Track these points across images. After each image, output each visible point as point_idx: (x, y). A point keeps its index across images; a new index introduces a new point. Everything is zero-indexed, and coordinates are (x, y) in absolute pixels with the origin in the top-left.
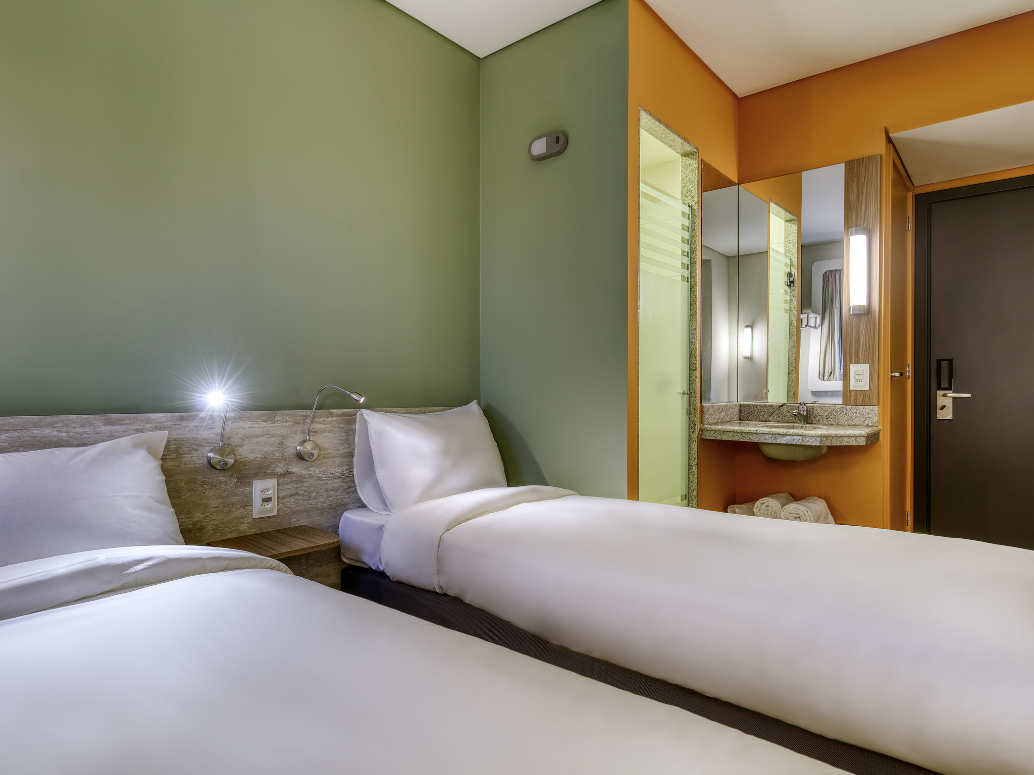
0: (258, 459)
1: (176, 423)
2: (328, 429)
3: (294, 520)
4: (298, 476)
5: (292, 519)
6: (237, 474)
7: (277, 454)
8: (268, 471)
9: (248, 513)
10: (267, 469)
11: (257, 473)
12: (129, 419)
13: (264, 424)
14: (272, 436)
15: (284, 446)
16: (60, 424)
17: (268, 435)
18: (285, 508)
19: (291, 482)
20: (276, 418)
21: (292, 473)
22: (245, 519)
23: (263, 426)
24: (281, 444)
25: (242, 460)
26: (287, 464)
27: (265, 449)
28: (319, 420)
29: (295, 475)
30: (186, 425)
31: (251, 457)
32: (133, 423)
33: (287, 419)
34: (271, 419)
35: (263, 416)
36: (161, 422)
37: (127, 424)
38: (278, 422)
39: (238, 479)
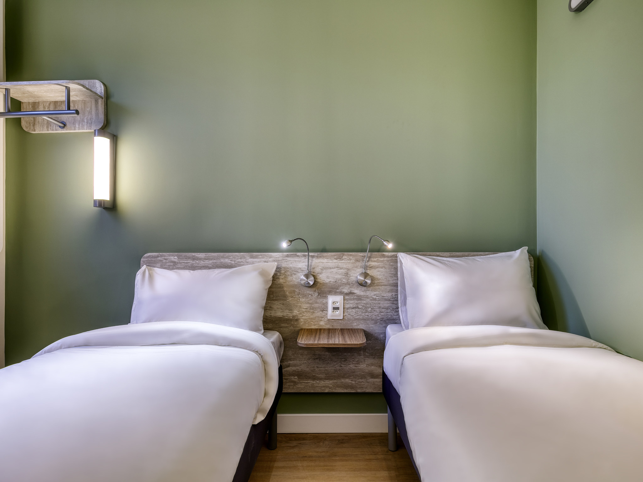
0: (331, 282)
1: (284, 258)
2: (380, 266)
3: (355, 324)
4: (358, 296)
5: (354, 323)
6: (318, 291)
7: (344, 280)
8: (338, 291)
9: (325, 315)
10: (337, 289)
11: (331, 291)
12: (261, 255)
13: (335, 261)
14: (341, 268)
15: (349, 275)
16: (232, 257)
17: (338, 268)
18: (349, 316)
19: (354, 299)
20: (343, 257)
21: (354, 293)
22: (323, 319)
23: (335, 262)
24: (347, 274)
25: (321, 282)
26: (351, 287)
27: (336, 277)
28: (374, 259)
29: (356, 295)
30: (289, 259)
31: (327, 281)
32: (263, 258)
33: (351, 258)
34: (340, 258)
35: (335, 256)
36: (277, 258)
37: (260, 258)
38: (345, 260)
39: (319, 294)
